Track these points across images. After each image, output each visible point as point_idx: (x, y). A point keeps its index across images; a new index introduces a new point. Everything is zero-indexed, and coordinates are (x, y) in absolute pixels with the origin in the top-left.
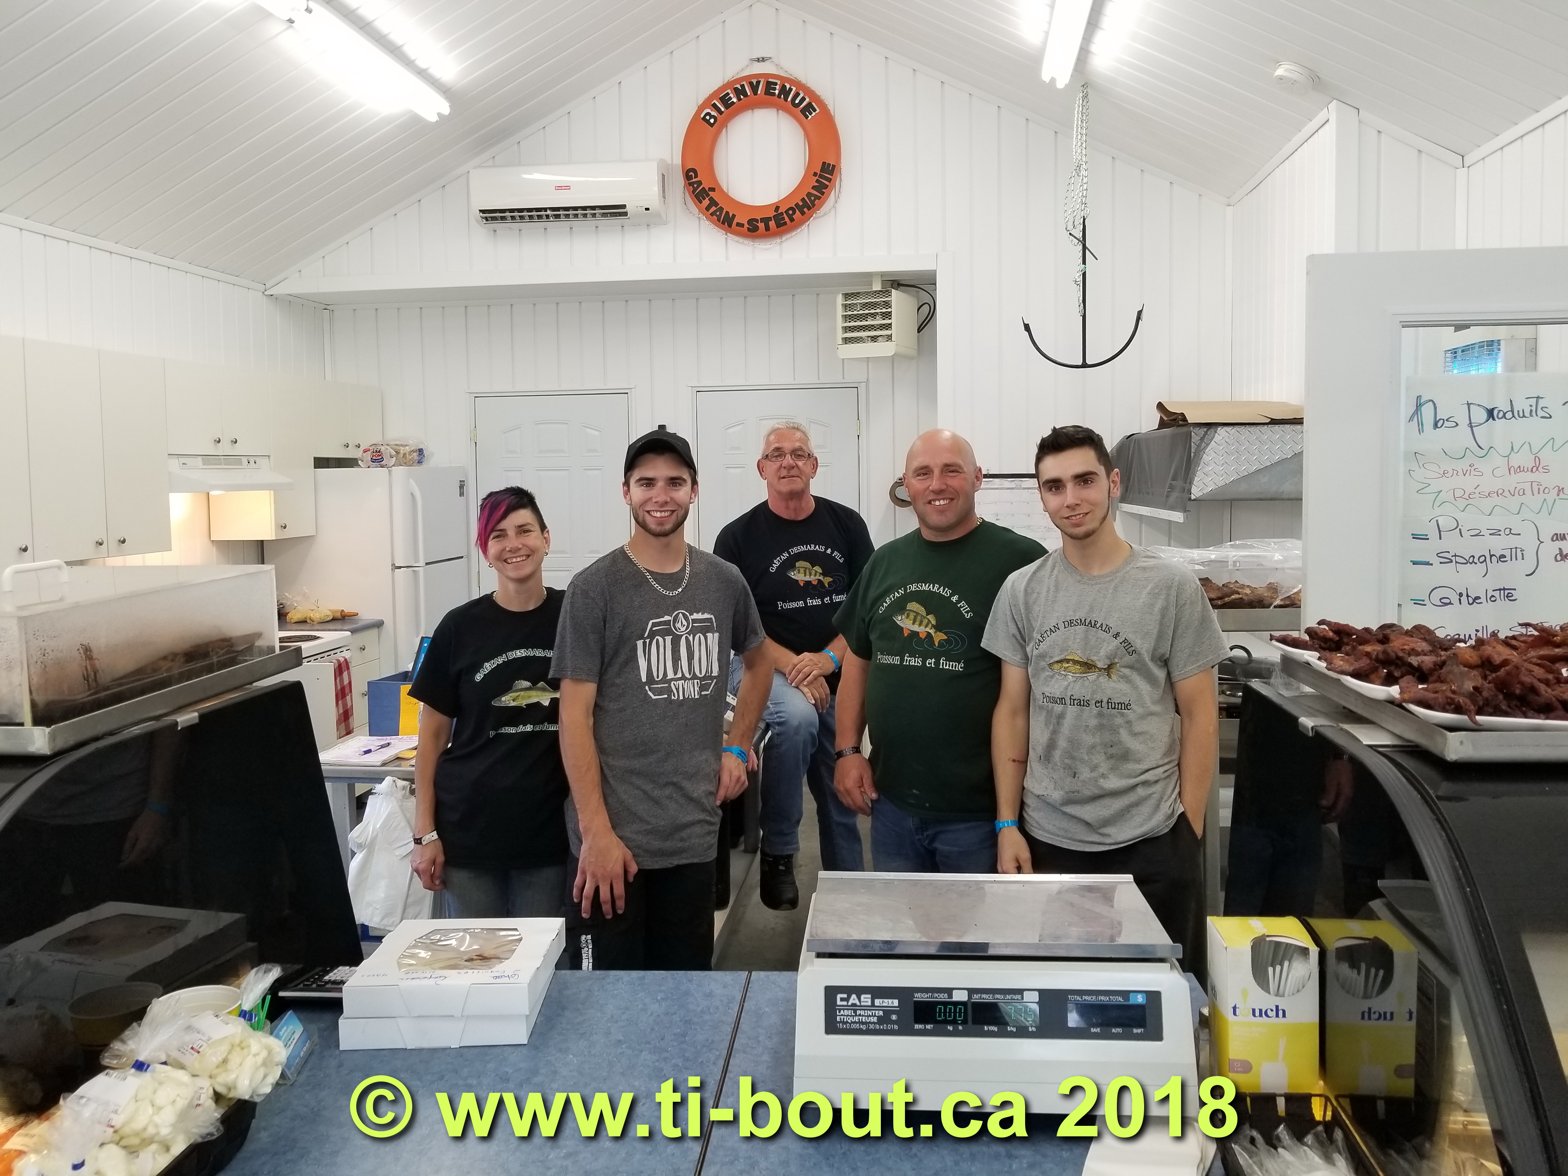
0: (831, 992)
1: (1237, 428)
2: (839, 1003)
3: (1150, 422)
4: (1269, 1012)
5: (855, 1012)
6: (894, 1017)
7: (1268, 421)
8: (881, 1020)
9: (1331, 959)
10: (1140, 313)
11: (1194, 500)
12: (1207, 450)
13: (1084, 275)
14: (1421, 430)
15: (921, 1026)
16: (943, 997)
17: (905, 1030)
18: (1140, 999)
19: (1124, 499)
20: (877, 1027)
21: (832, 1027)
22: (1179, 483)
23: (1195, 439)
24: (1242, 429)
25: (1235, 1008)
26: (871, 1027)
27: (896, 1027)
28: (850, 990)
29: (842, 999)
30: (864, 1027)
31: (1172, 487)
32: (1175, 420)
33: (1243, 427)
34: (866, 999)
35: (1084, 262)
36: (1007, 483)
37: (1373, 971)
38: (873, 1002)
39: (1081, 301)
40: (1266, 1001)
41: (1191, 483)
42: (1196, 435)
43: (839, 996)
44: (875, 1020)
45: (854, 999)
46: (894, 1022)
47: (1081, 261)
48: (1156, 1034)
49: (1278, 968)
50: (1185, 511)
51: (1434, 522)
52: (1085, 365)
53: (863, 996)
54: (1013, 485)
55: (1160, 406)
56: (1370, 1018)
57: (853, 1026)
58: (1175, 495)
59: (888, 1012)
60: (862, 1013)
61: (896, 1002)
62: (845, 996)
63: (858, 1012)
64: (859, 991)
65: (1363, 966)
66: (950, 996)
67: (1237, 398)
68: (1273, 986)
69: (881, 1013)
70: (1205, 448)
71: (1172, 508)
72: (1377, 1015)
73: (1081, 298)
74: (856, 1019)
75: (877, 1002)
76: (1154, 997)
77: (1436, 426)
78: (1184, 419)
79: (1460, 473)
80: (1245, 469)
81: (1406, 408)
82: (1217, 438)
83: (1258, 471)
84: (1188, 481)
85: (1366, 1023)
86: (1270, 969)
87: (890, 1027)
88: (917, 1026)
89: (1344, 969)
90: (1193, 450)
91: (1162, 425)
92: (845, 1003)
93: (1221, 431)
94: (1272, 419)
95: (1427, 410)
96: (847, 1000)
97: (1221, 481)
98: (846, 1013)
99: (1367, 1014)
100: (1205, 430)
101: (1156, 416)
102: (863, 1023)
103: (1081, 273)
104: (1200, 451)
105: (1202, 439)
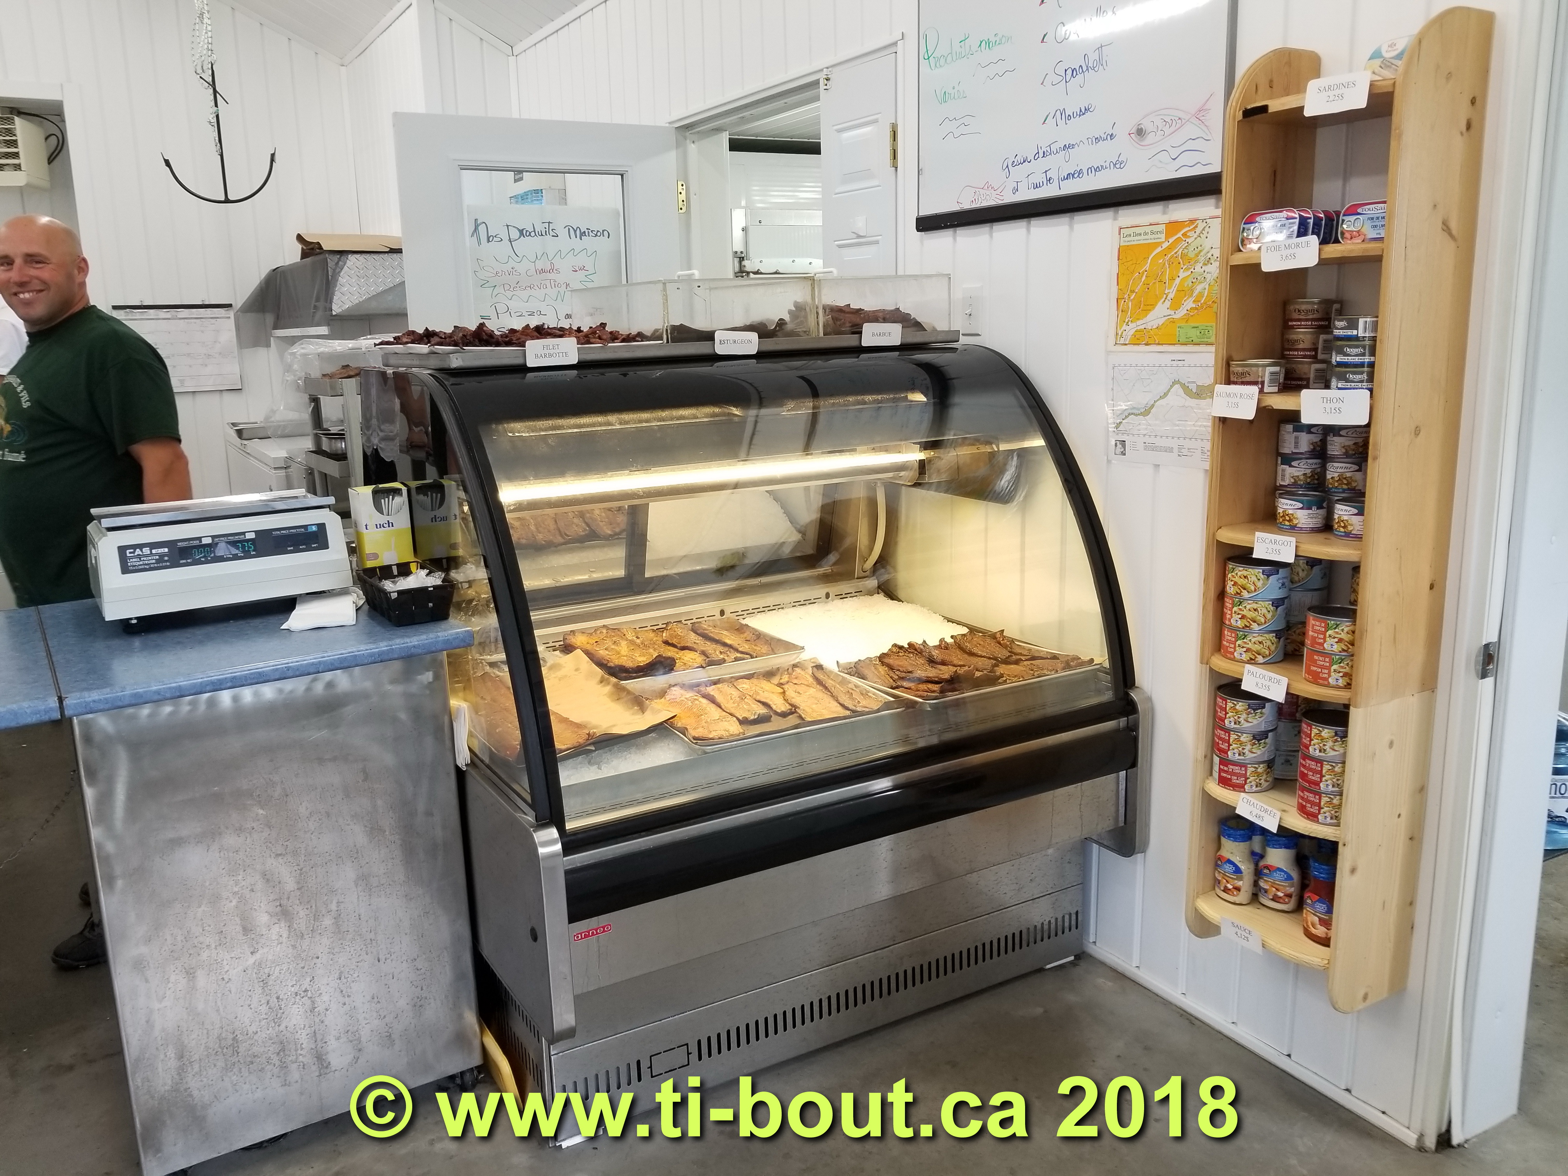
0: (122, 550)
1: (364, 256)
2: (128, 555)
3: (292, 255)
4: (385, 525)
5: (140, 558)
6: (166, 558)
7: (388, 250)
8: (158, 561)
9: (414, 492)
10: (273, 155)
11: (335, 316)
12: (342, 274)
13: (217, 116)
14: (479, 243)
15: (184, 561)
16: (196, 543)
17: (175, 564)
18: (314, 528)
19: (276, 327)
20: (156, 565)
21: (126, 569)
22: (321, 304)
23: (331, 264)
24: (367, 256)
25: (366, 525)
26: (152, 566)
27: (168, 564)
28: (134, 547)
29: (130, 553)
30: (147, 567)
31: (315, 307)
32: (312, 249)
33: (368, 255)
34: (146, 551)
35: (216, 105)
36: (162, 313)
37: (434, 495)
38: (151, 551)
39: (217, 141)
40: (382, 519)
41: (331, 303)
42: (332, 261)
43: (128, 551)
44: (154, 561)
45: (138, 552)
46: (166, 561)
47: (213, 103)
48: (324, 545)
49: (387, 499)
50: (328, 325)
51: (493, 306)
52: (227, 201)
53: (144, 549)
54: (168, 315)
55: (300, 238)
56: (436, 521)
57: (140, 567)
58: (319, 314)
59: (162, 556)
60: (145, 559)
61: (166, 550)
62: (132, 550)
63: (142, 559)
64: (141, 546)
65: (429, 493)
66: (201, 541)
67: (365, 232)
68: (385, 512)
69: (157, 557)
70: (340, 272)
71: (318, 325)
72: (440, 519)
73: (217, 139)
74: (141, 563)
75: (154, 551)
76: (322, 527)
77: (489, 241)
78: (320, 247)
79: (507, 273)
80: (373, 290)
81: (469, 228)
82: (349, 263)
83: (384, 292)
84: (329, 301)
85: (434, 523)
86: (383, 501)
87: (164, 564)
88: (182, 562)
89: (421, 497)
90: (330, 274)
91: (304, 255)
92: (132, 555)
93: (352, 257)
94: (391, 249)
95: (482, 228)
96: (133, 553)
97: (356, 299)
98: (134, 560)
99: (433, 520)
100: (338, 256)
101: (299, 247)
102: (146, 564)
103: (215, 115)
104: (336, 275)
105: (337, 263)
